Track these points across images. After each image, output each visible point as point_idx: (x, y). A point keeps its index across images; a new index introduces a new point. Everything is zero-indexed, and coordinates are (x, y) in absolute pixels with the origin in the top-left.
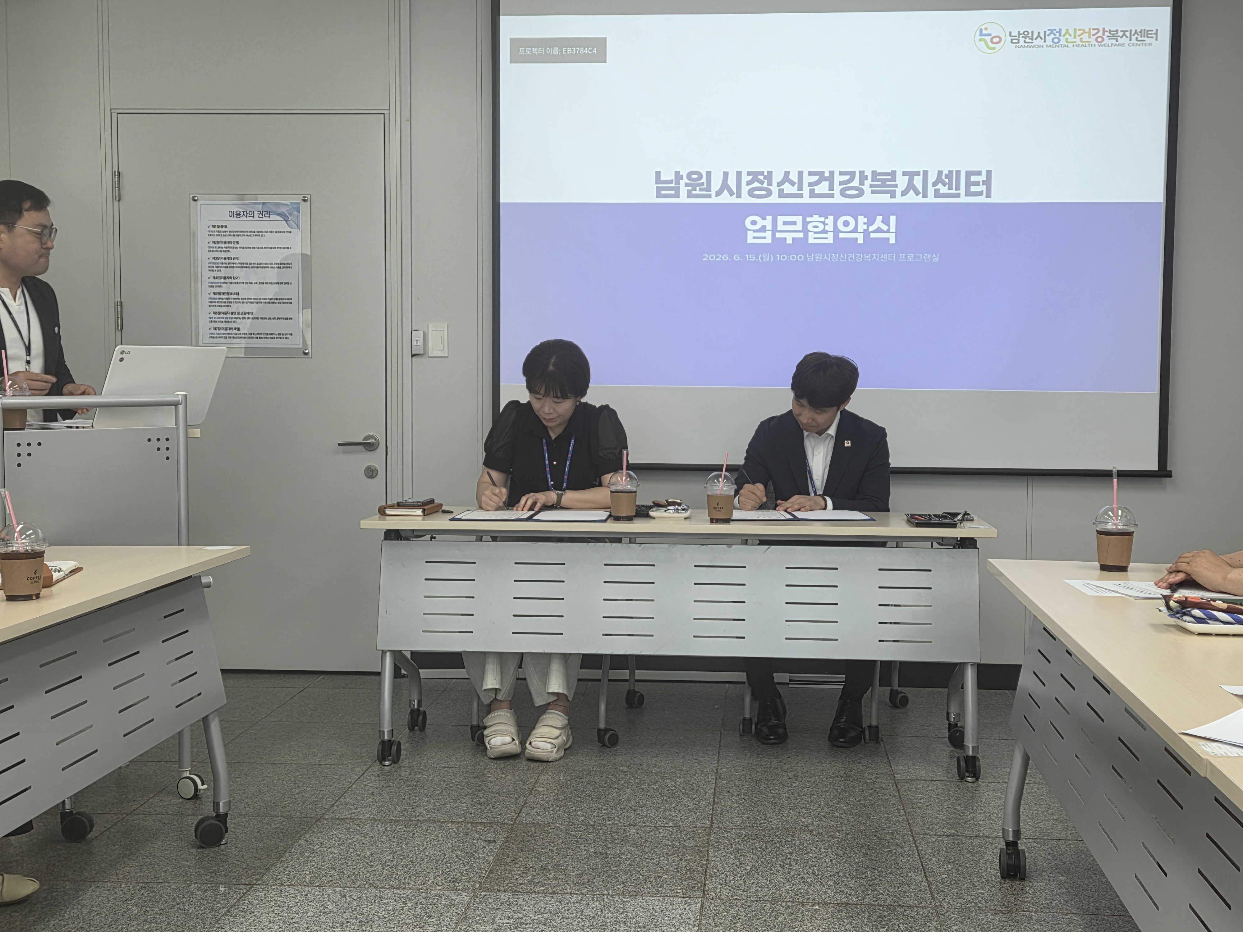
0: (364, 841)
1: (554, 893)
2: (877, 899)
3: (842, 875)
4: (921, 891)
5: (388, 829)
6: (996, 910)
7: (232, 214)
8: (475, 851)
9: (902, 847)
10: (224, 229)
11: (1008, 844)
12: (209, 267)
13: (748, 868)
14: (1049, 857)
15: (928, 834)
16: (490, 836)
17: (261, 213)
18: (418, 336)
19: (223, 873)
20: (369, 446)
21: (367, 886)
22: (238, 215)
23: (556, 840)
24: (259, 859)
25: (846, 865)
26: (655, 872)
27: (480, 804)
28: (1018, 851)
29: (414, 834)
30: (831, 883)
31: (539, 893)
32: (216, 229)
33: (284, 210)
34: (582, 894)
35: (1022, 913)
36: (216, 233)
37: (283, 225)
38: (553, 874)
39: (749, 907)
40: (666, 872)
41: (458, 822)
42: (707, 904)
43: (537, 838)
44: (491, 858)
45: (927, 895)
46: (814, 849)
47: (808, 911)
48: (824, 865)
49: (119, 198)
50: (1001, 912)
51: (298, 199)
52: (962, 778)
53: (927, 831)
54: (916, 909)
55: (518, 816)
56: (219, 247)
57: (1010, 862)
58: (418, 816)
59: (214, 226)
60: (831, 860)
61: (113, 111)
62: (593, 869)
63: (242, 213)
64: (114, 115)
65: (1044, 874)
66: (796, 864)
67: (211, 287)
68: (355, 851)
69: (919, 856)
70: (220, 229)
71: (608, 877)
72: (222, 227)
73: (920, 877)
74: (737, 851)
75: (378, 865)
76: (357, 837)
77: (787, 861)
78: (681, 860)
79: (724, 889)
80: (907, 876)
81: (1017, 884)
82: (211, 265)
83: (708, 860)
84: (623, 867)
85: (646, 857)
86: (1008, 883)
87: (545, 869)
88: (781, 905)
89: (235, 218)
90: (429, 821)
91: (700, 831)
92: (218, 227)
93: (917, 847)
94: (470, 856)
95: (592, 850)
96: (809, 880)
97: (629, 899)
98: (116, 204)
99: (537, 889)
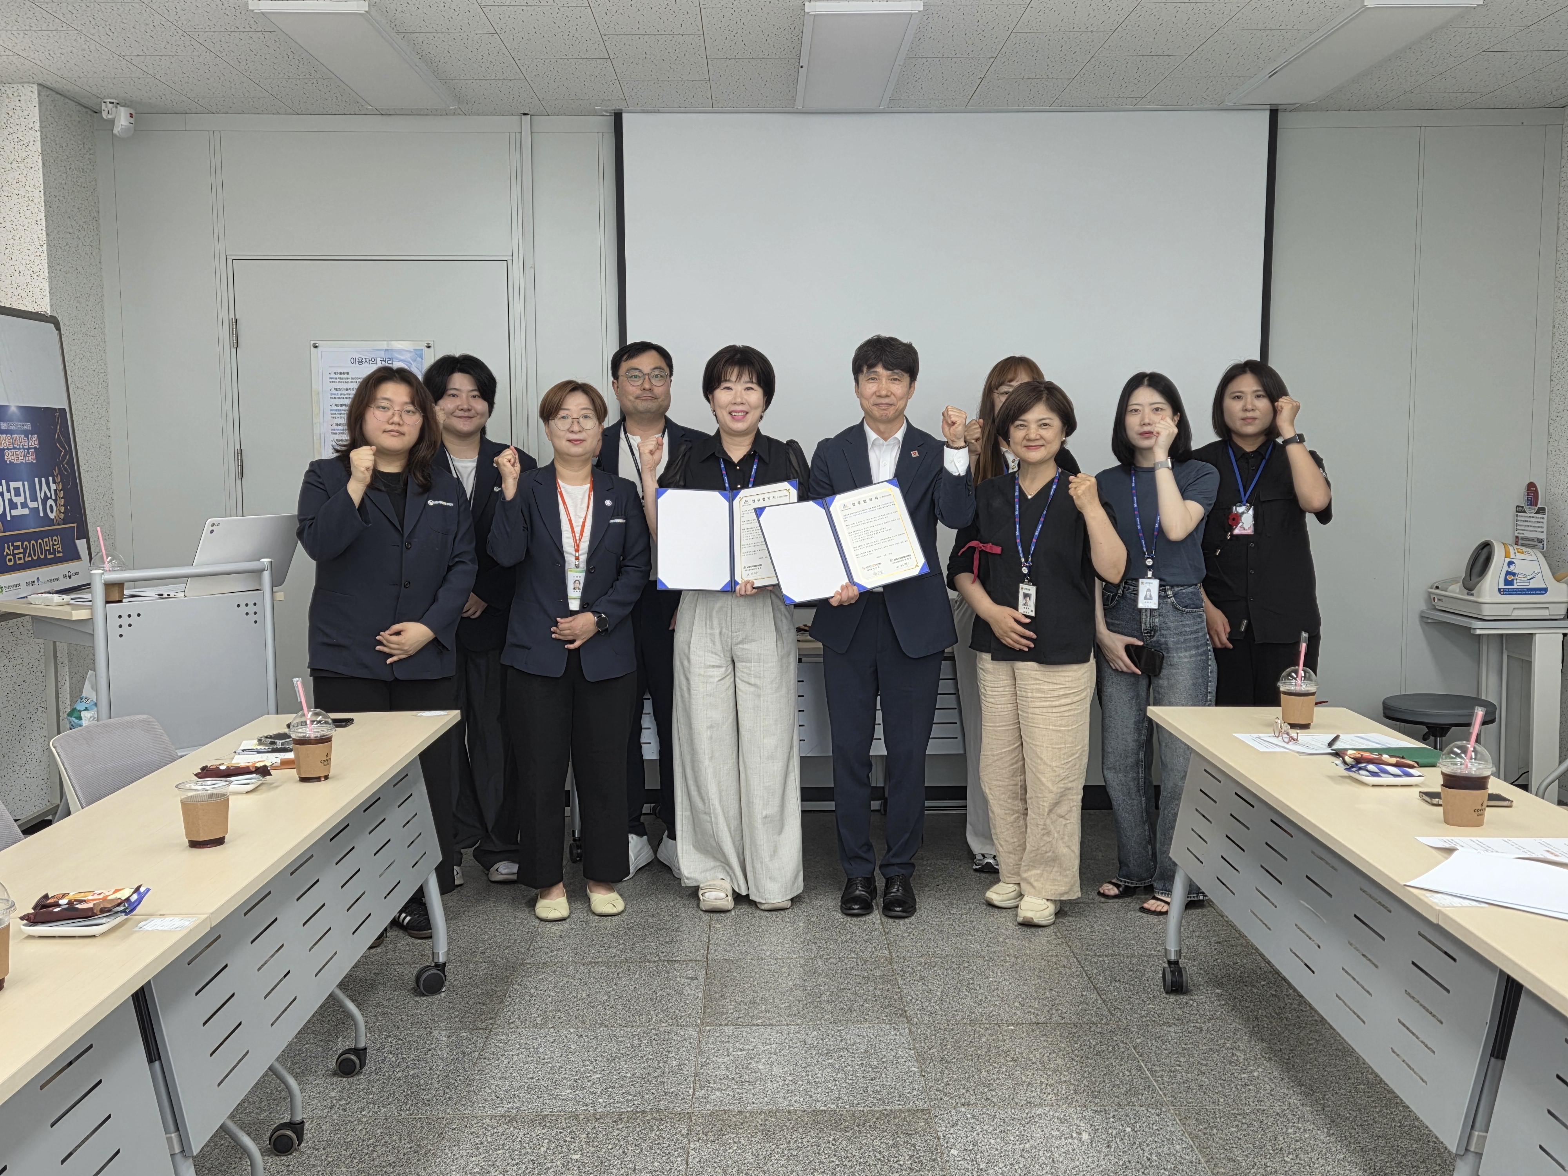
0: (575, 983)
1: (772, 1025)
2: (1063, 1018)
3: (1023, 996)
4: (1098, 1008)
5: (592, 970)
6: (1168, 1023)
7: (353, 361)
8: (683, 989)
9: (1070, 968)
10: (346, 376)
11: (1170, 962)
12: (332, 414)
13: (938, 994)
14: (1201, 972)
15: (1088, 955)
16: (691, 973)
21: (598, 1026)
22: (360, 361)
23: (753, 974)
24: (484, 1004)
25: (1026, 988)
26: (857, 1001)
27: (667, 942)
28: (1181, 968)
29: (618, 974)
30: (1017, 1004)
31: (758, 1025)
32: (338, 376)
33: (407, 356)
34: (798, 1024)
35: (1192, 1025)
36: (338, 380)
38: (764, 1007)
39: (952, 1030)
40: (866, 1000)
41: (654, 962)
42: (914, 1029)
43: (735, 974)
44: (700, 995)
45: (1105, 1012)
46: (991, 973)
47: (1005, 1031)
48: (1006, 988)
49: (236, 344)
50: (1174, 1024)
51: (421, 346)
54: (1099, 1025)
55: (708, 953)
56: (341, 394)
57: (1174, 979)
58: (614, 956)
59: (335, 373)
60: (1010, 983)
61: (228, 257)
62: (799, 1001)
63: (364, 360)
64: (230, 262)
65: (1201, 988)
66: (980, 988)
67: (334, 434)
68: (571, 993)
69: (1087, 975)
70: (342, 376)
71: (816, 1007)
72: (344, 373)
73: (1094, 996)
74: (923, 978)
75: (598, 1005)
76: (566, 979)
77: (971, 986)
78: (875, 989)
79: (925, 1014)
80: (1082, 995)
81: (1182, 998)
82: (334, 412)
83: (899, 988)
84: (824, 998)
85: (842, 987)
86: (1172, 998)
88: (980, 1027)
89: (357, 365)
90: (626, 961)
91: (882, 960)
92: (340, 373)
93: (1082, 967)
94: (681, 993)
95: (790, 983)
96: (997, 1003)
97: (841, 1028)
98: (234, 350)
99: (755, 1022)
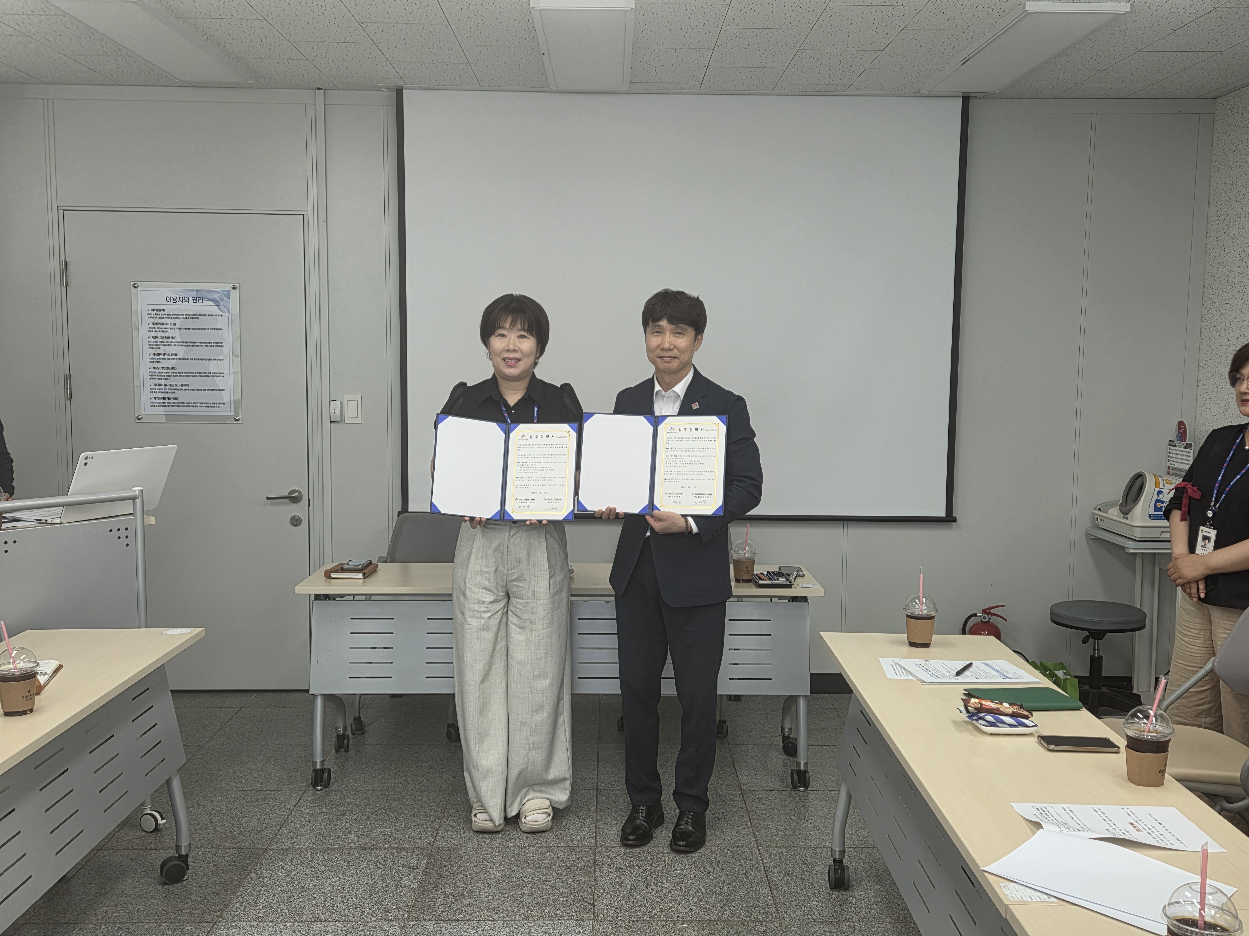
0: (307, 872)
1: (471, 920)
2: (734, 915)
3: (703, 891)
4: (767, 905)
5: (326, 858)
6: (827, 921)
7: (168, 299)
8: (401, 879)
9: (751, 861)
10: (162, 312)
11: (835, 861)
12: (149, 345)
13: (628, 887)
14: (866, 866)
15: (770, 846)
16: (414, 862)
17: (195, 299)
18: (336, 405)
19: (188, 911)
20: (294, 498)
21: (313, 920)
22: (175, 300)
23: (468, 864)
24: (218, 895)
25: (707, 881)
26: (553, 895)
27: (402, 828)
28: (844, 866)
29: (348, 862)
30: (695, 899)
31: (458, 921)
32: (155, 312)
33: (216, 296)
34: (494, 920)
35: (848, 924)
36: (156, 316)
37: (215, 310)
38: (469, 900)
39: (631, 927)
40: (562, 894)
41: (385, 849)
42: (597, 926)
43: (453, 863)
44: (415, 886)
45: (772, 909)
46: (680, 865)
47: (679, 930)
48: (689, 882)
49: (66, 284)
50: (831, 923)
51: (229, 287)
52: (795, 787)
53: (770, 843)
54: (764, 923)
55: (435, 841)
56: (158, 328)
57: (837, 876)
58: (351, 843)
59: (153, 310)
60: (695, 876)
61: (59, 208)
62: (502, 894)
63: (178, 299)
64: (61, 212)
65: (863, 883)
66: (667, 881)
67: (151, 362)
68: (299, 883)
69: (764, 869)
70: (158, 312)
71: (515, 901)
72: (160, 310)
73: (766, 891)
74: (618, 869)
75: (320, 897)
76: (300, 867)
77: (660, 879)
78: (573, 881)
79: (611, 910)
80: (756, 890)
81: (843, 894)
82: (152, 343)
83: (595, 880)
84: (526, 890)
85: (544, 879)
86: (835, 894)
87: (461, 895)
88: (657, 924)
89: (172, 303)
90: (360, 848)
91: (587, 850)
92: (157, 310)
93: (762, 860)
94: (399, 884)
95: (499, 874)
96: (678, 898)
97: (533, 924)
98: (64, 289)
99: (456, 917)
